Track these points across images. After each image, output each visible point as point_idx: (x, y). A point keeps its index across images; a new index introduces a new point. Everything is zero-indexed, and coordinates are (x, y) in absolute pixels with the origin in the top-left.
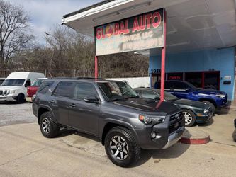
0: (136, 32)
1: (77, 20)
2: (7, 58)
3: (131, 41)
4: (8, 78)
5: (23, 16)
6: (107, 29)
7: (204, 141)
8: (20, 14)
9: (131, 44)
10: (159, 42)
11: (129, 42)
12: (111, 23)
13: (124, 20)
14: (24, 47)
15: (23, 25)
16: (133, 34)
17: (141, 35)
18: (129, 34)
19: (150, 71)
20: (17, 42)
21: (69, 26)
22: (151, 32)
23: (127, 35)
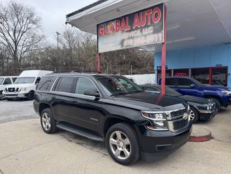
0: (137, 29)
1: (80, 18)
2: (21, 57)
3: (132, 38)
4: (20, 76)
5: (35, 17)
6: (109, 27)
7: (205, 139)
8: (32, 15)
9: (131, 40)
10: (159, 38)
11: (129, 38)
12: (113, 20)
13: (124, 17)
14: (36, 46)
15: (34, 26)
16: (133, 30)
17: (141, 31)
18: (130, 31)
19: (155, 68)
20: (30, 42)
21: (73, 25)
22: (151, 28)
23: (127, 31)
